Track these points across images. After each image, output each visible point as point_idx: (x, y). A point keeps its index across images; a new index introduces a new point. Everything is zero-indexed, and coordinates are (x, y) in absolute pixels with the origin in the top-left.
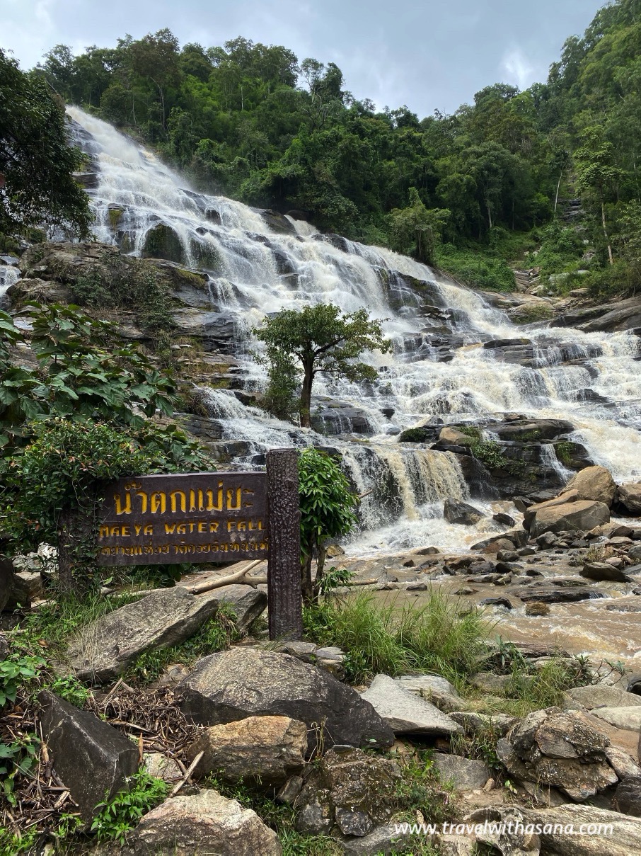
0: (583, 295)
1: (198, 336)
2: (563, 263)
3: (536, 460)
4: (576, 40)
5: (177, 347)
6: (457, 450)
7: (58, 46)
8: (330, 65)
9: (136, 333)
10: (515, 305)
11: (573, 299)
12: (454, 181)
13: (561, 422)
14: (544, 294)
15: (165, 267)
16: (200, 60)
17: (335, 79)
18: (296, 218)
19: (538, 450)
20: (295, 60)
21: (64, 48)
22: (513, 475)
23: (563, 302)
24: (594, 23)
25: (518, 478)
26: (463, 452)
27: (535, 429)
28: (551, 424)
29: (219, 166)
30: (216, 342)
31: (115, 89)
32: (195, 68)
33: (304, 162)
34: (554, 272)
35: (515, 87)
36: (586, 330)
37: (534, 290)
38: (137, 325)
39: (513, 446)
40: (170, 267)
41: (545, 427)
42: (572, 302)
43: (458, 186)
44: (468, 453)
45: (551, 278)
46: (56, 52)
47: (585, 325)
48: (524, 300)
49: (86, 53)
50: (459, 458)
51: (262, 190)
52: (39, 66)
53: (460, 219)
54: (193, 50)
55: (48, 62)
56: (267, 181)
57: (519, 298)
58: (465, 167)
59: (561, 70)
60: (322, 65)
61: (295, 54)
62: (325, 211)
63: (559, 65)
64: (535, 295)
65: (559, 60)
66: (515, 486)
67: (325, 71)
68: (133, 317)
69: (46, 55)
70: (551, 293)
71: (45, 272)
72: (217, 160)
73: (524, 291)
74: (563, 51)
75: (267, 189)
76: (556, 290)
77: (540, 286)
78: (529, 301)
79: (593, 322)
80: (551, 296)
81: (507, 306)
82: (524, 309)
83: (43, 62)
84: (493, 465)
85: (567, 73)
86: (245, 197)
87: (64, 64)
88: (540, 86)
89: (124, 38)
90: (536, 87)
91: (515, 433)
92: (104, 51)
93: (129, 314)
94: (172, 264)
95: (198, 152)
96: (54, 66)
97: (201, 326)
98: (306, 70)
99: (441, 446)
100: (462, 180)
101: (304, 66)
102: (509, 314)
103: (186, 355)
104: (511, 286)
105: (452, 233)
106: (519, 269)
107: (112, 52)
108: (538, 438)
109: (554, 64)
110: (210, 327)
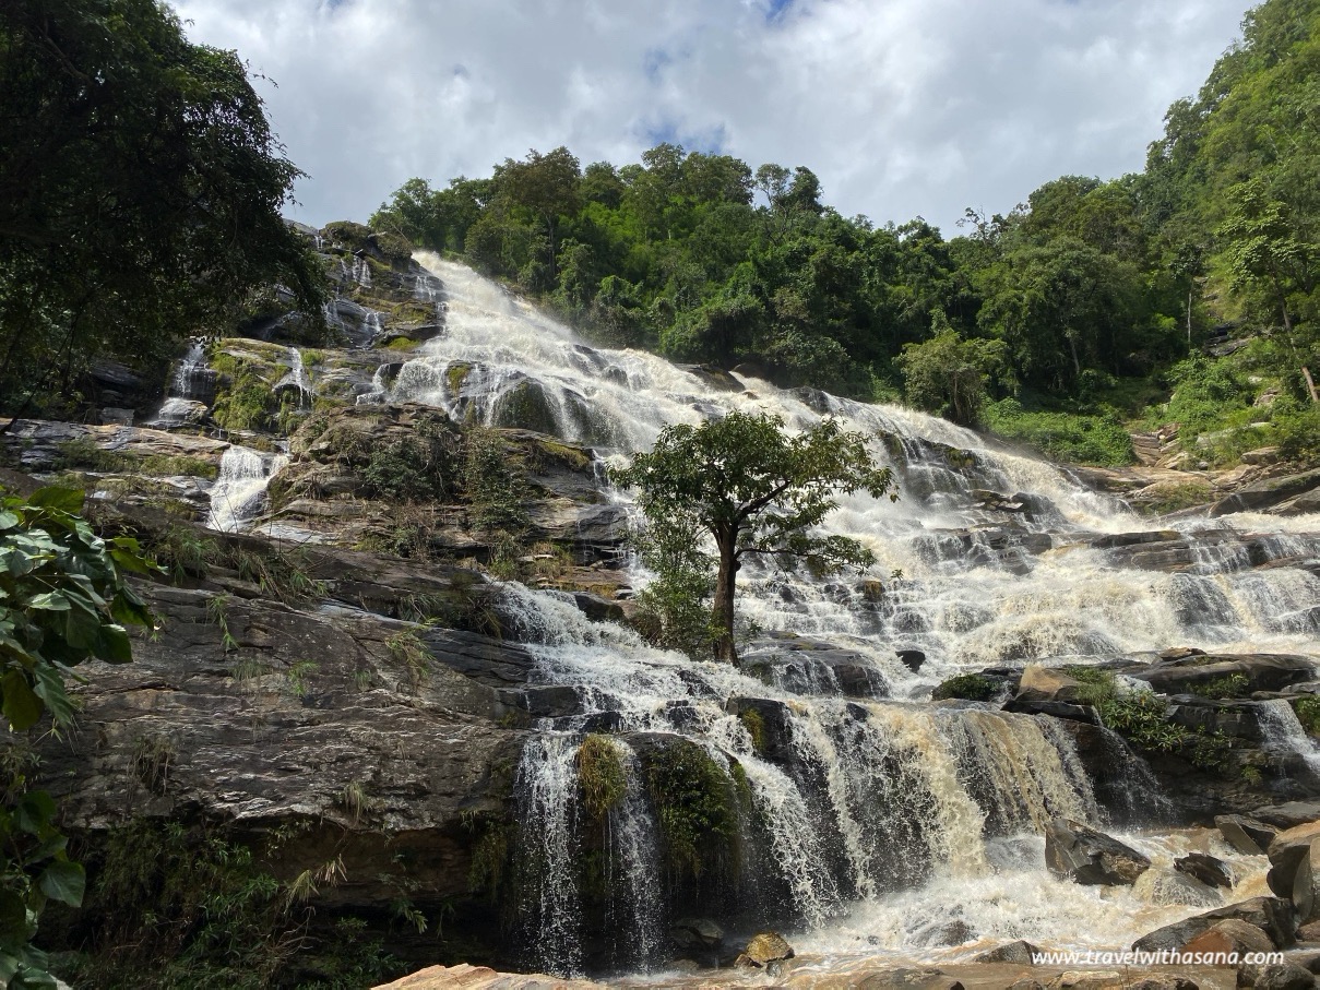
0: (1271, 459)
1: (568, 541)
2: (1219, 416)
3: (1252, 737)
4: (1186, 104)
5: (529, 558)
6: (1063, 710)
7: (412, 181)
8: (799, 170)
9: (463, 539)
10: (1141, 485)
11: (1248, 467)
12: (1007, 301)
13: (1289, 660)
14: (1192, 465)
15: (522, 440)
16: (609, 182)
17: (808, 187)
18: (747, 375)
19: (1252, 715)
20: (749, 173)
21: (419, 182)
22: (1202, 769)
23: (1231, 476)
24: (1213, 79)
25: (1214, 775)
26: (1077, 717)
27: (1236, 672)
28: (1268, 664)
29: (631, 313)
30: (597, 551)
31: (485, 225)
32: (600, 193)
33: (757, 290)
34: (1204, 430)
35: (1093, 178)
36: (1289, 513)
37: (1172, 462)
38: (466, 527)
39: (1191, 704)
40: (530, 439)
41: (1255, 666)
42: (1249, 472)
43: (1015, 309)
44: (1089, 718)
45: (1200, 439)
46: (408, 189)
47: (1283, 506)
48: (1155, 476)
49: (450, 188)
50: (1067, 728)
51: (693, 340)
52: (384, 207)
53: (1023, 360)
54: (601, 172)
55: (396, 202)
56: (704, 324)
57: (1144, 474)
58: (1024, 279)
59: (1167, 153)
60: (787, 171)
61: (748, 165)
62: (795, 360)
63: (1164, 144)
64: (1174, 468)
65: (1162, 136)
66: (1211, 793)
67: (791, 179)
68: (460, 514)
69: (395, 194)
70: (1203, 463)
71: (327, 451)
72: (628, 304)
73: (1153, 465)
74: (1167, 122)
75: (704, 337)
76: (1211, 459)
77: (1181, 454)
78: (1165, 476)
79: (1299, 498)
80: (1205, 469)
81: (1125, 489)
82: (1158, 490)
83: (390, 202)
84: (1153, 743)
85: (1175, 154)
86: (669, 351)
87: (418, 203)
88: (1135, 177)
89: (503, 164)
90: (1128, 180)
91: (1189, 679)
92: (475, 184)
93: (454, 511)
94: (535, 435)
95: (599, 296)
96: (405, 206)
97: (573, 525)
98: (764, 181)
99: (1024, 703)
100: (1021, 299)
101: (759, 175)
102: (1131, 500)
103: (544, 572)
104: (1127, 458)
105: (1010, 382)
106: (1138, 432)
107: (486, 183)
108: (1246, 691)
109: (1154, 143)
110: (587, 525)
